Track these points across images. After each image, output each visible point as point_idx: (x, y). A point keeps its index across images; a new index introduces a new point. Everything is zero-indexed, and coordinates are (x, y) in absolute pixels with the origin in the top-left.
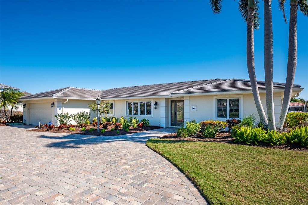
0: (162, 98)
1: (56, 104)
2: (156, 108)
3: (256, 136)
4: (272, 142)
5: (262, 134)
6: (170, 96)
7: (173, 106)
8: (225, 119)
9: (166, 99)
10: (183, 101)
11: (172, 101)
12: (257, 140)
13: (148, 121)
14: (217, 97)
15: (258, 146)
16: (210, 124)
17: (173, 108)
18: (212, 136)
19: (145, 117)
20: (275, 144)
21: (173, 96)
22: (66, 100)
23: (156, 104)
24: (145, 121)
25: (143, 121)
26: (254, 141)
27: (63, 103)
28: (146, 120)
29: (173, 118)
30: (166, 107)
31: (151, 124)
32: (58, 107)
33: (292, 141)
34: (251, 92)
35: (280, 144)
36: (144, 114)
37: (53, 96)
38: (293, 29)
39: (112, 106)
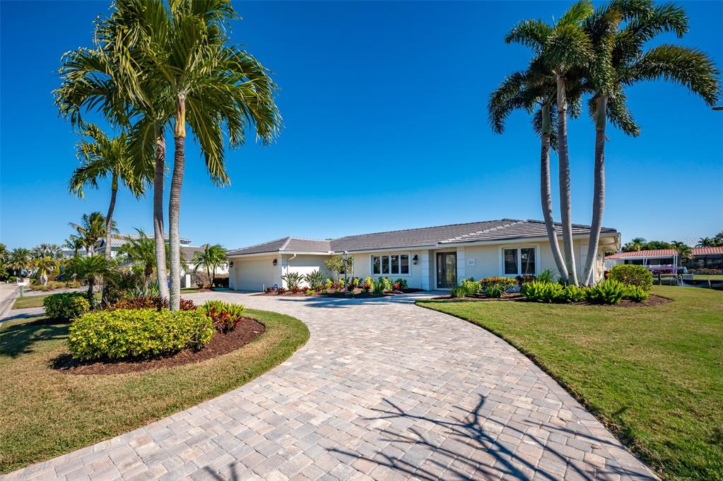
0: (424, 250)
1: (280, 261)
2: (415, 264)
3: (550, 292)
4: (569, 298)
5: (557, 290)
6: (438, 246)
7: (440, 260)
8: (516, 275)
9: (429, 250)
10: (455, 253)
11: (438, 254)
12: (551, 298)
13: (405, 281)
14: (503, 246)
15: (552, 303)
16: (494, 282)
17: (440, 264)
18: (496, 295)
19: (400, 276)
20: (573, 300)
21: (441, 246)
22: (293, 255)
23: (416, 258)
24: (402, 282)
25: (398, 282)
26: (548, 298)
27: (289, 260)
28: (403, 280)
29: (440, 277)
30: (431, 261)
31: (410, 285)
32: (283, 265)
33: (593, 297)
34: (547, 239)
35: (579, 301)
36: (398, 272)
37: (279, 250)
38: (599, 161)
39: (350, 263)
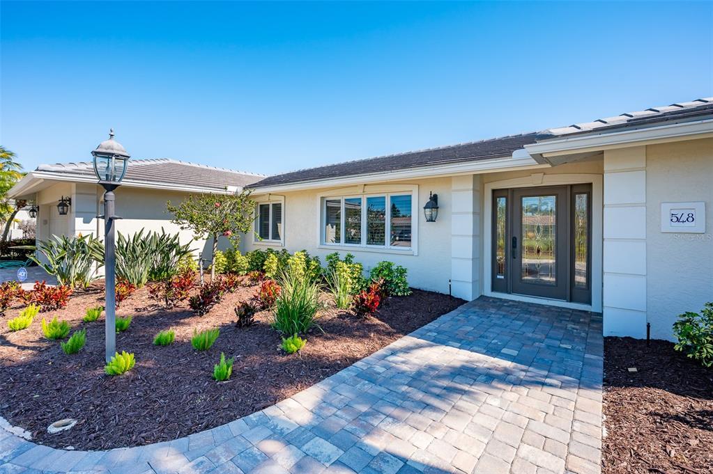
0: (460, 177)
2: (431, 220)
13: (403, 271)
23: (434, 202)
24: (391, 271)
25: (378, 272)
27: (100, 200)
28: (394, 268)
30: (476, 213)
36: (382, 242)
